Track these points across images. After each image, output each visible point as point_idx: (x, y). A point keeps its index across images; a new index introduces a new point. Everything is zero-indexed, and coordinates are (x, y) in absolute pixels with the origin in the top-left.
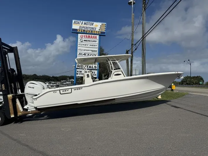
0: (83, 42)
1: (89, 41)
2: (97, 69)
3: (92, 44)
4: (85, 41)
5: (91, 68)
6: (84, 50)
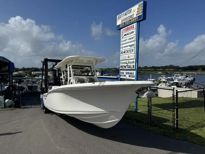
0: (124, 37)
1: (128, 34)
2: (134, 68)
3: (130, 37)
4: (125, 35)
5: (130, 69)
6: (124, 47)
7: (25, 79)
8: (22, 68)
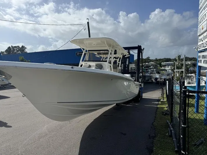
7: (150, 69)
8: (155, 59)
